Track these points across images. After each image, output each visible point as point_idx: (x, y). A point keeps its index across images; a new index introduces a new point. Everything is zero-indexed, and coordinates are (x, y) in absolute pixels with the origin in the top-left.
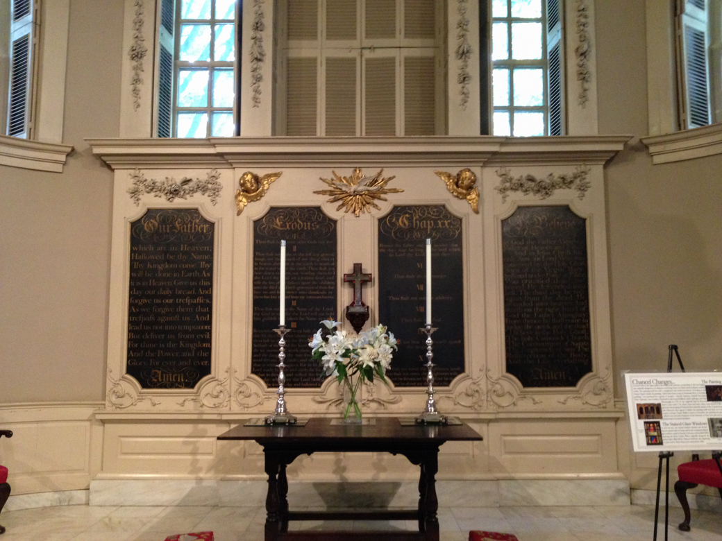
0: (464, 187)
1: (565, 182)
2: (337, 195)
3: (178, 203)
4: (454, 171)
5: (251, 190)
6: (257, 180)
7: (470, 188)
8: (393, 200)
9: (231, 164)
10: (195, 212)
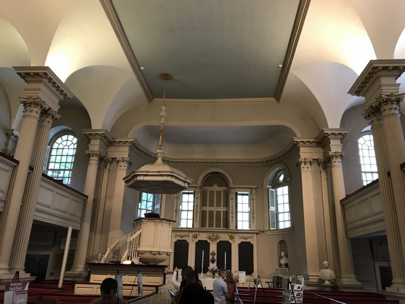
0: (232, 238)
1: (250, 237)
2: (210, 238)
3: (183, 239)
4: (230, 235)
5: (195, 237)
6: (196, 235)
7: (233, 238)
8: (220, 240)
9: (192, 232)
10: (185, 240)
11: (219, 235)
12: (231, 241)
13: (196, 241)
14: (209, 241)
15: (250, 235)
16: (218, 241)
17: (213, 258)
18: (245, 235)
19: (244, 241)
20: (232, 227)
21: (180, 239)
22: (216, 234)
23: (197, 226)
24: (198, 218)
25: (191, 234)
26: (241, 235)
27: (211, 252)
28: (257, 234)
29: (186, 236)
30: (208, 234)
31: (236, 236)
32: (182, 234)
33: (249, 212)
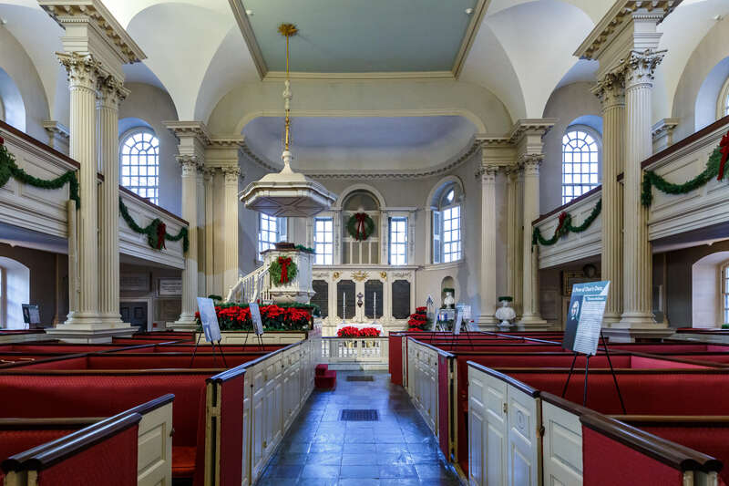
0: (384, 276)
1: (406, 275)
2: (355, 277)
3: (320, 279)
4: (382, 272)
5: (336, 276)
6: (338, 274)
8: (368, 278)
9: (332, 270)
11: (366, 272)
12: (382, 280)
13: (338, 280)
14: (354, 281)
15: (407, 272)
16: (366, 280)
17: (360, 300)
18: (401, 272)
19: (400, 278)
20: (384, 262)
21: (317, 278)
22: (363, 272)
23: (338, 262)
24: (339, 251)
25: (331, 273)
26: (396, 272)
27: (357, 293)
28: (416, 270)
29: (325, 275)
30: (353, 272)
31: (389, 273)
32: (321, 272)
33: (405, 244)
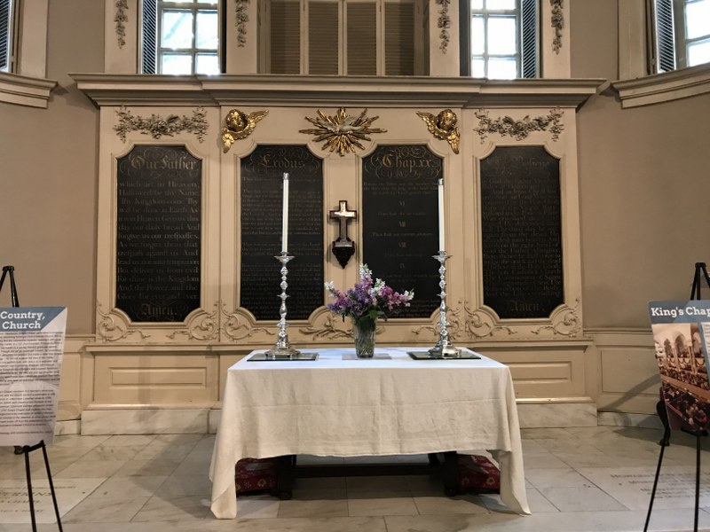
0: (444, 128)
1: (541, 124)
2: (323, 134)
3: (165, 140)
5: (237, 129)
6: (244, 119)
7: (451, 128)
8: (378, 139)
9: (217, 102)
10: (182, 149)
11: (370, 114)
12: (437, 147)
13: (246, 147)
14: (316, 149)
15: (543, 113)
16: (368, 147)
17: (343, 235)
18: (517, 115)
19: (510, 141)
20: (443, 64)
21: (147, 139)
22: (355, 113)
23: (247, 61)
24: (251, 27)
25: (214, 117)
26: (495, 114)
27: (329, 203)
28: (583, 102)
29: (186, 126)
30: (313, 114)
31: (467, 119)
32: (164, 113)
